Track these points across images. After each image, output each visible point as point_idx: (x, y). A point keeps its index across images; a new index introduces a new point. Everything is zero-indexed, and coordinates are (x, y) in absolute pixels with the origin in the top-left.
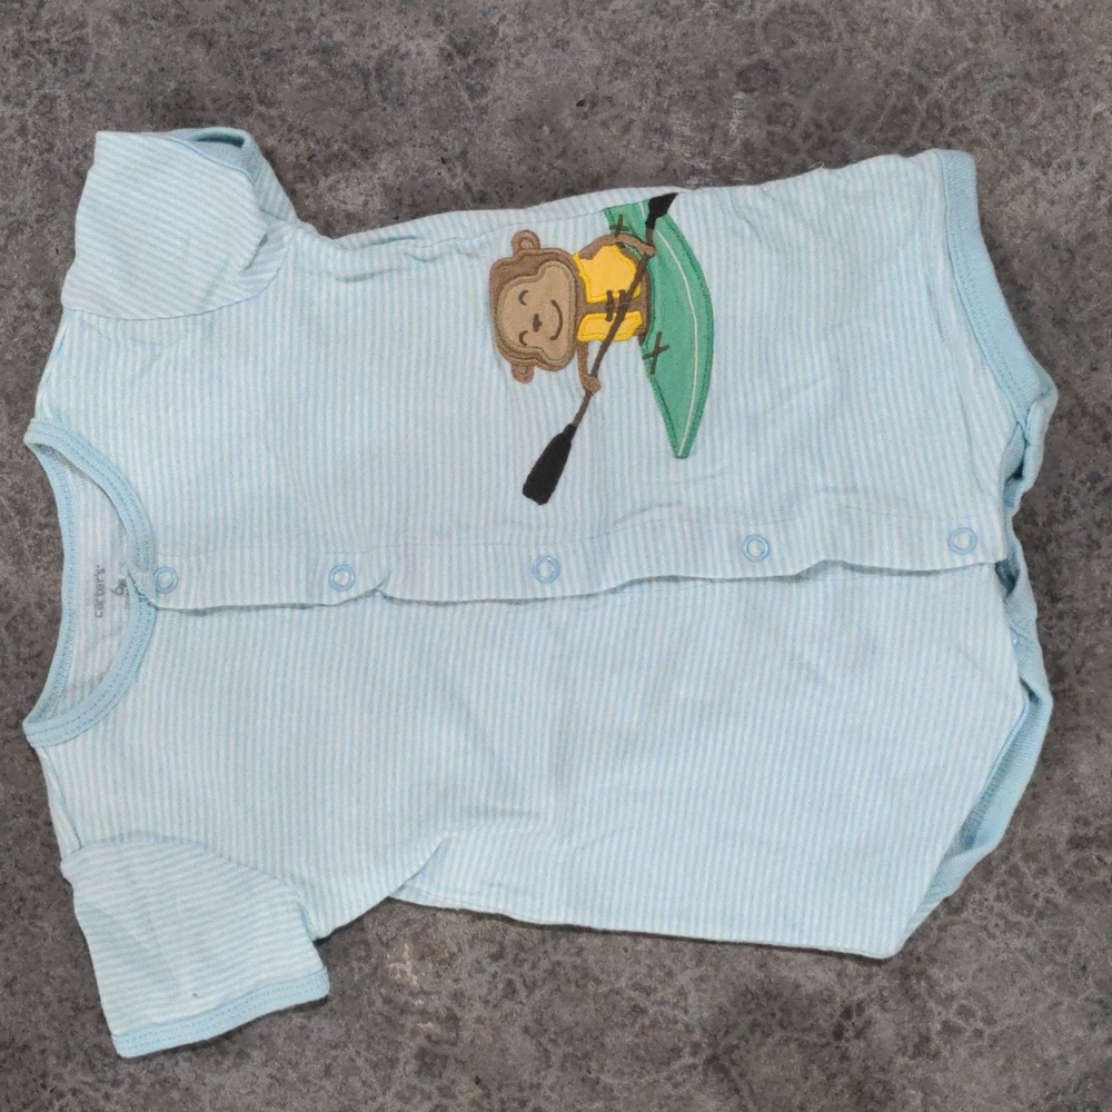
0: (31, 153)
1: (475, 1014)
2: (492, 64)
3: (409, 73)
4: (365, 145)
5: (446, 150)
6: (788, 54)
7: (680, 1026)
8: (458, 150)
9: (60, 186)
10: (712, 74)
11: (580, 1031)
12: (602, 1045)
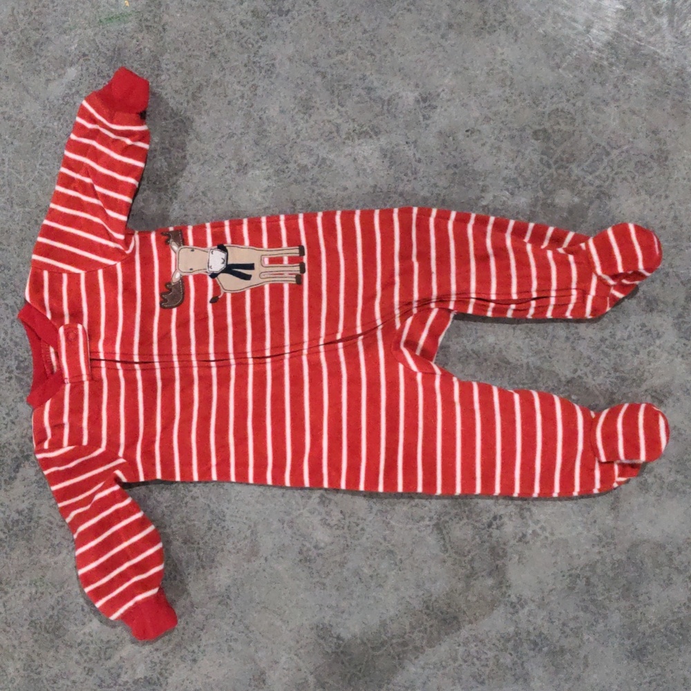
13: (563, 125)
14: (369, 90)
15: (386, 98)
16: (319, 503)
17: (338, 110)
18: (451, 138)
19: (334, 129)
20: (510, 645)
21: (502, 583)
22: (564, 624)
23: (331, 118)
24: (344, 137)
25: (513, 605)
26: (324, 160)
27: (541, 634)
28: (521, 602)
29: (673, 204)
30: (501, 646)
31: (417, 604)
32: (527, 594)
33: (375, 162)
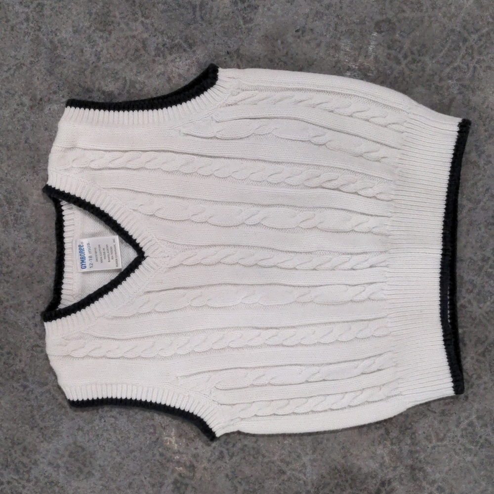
0: (30, 31)
1: (203, 466)
2: (256, 8)
3: (215, 9)
4: (191, 41)
5: (229, 47)
6: (400, 16)
7: (301, 482)
8: (236, 48)
9: (43, 48)
10: (362, 22)
11: (253, 479)
12: (263, 487)
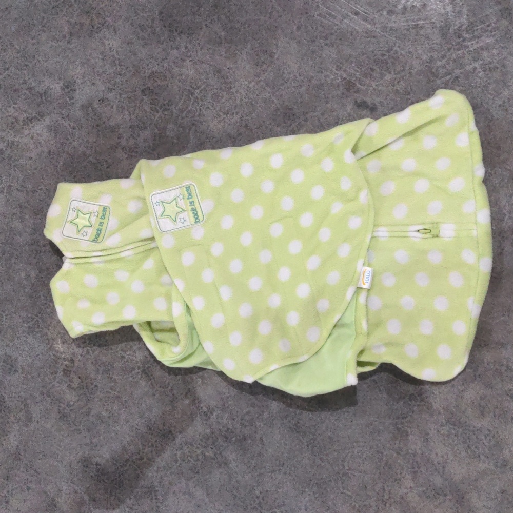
13: (159, 81)
14: (30, 89)
15: (43, 92)
16: (63, 375)
17: (14, 107)
18: (90, 108)
19: (14, 120)
20: (210, 442)
21: (195, 400)
22: (242, 420)
23: (10, 114)
24: (22, 124)
25: (205, 414)
26: (13, 142)
27: (228, 429)
28: (211, 411)
29: (243, 117)
30: (204, 444)
31: (143, 430)
32: (213, 403)
33: (46, 135)
